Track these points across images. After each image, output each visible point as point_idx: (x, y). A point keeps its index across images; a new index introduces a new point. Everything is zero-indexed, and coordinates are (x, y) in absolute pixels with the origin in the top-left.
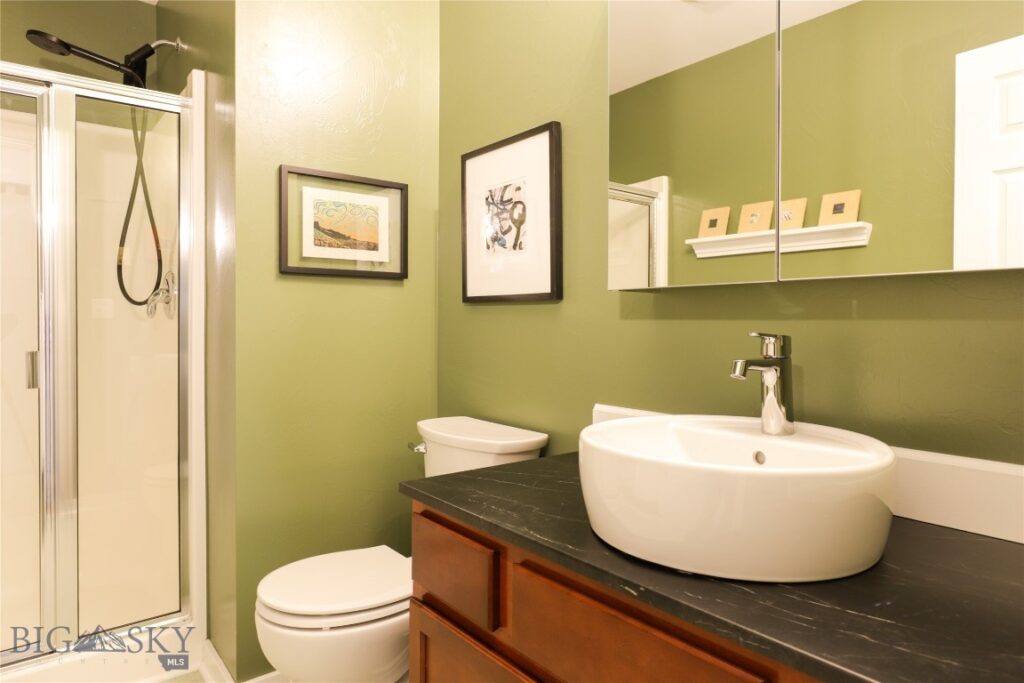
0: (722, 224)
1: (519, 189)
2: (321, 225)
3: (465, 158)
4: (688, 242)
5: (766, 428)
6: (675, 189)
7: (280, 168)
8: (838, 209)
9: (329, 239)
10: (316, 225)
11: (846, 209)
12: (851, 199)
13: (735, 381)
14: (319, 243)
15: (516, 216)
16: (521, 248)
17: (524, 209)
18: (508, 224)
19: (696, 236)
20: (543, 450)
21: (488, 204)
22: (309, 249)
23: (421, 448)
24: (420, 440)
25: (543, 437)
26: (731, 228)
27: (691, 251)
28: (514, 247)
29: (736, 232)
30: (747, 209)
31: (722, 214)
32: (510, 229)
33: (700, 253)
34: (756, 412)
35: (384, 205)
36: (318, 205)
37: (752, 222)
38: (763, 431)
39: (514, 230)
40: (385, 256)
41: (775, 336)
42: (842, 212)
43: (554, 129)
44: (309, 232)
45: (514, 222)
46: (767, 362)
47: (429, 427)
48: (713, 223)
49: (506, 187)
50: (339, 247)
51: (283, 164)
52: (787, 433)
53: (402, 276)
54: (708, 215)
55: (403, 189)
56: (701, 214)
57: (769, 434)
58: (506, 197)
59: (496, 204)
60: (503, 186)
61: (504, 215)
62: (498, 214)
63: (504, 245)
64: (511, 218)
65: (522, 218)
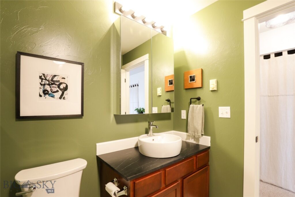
1: (63, 78)
15: (62, 87)
16: (64, 98)
17: (67, 86)
28: (60, 98)
32: (54, 90)
39: (60, 92)
45: (61, 89)
58: (55, 79)
59: (48, 81)
60: (53, 74)
61: (54, 86)
62: (49, 85)
63: (53, 97)
64: (59, 87)
65: (66, 89)
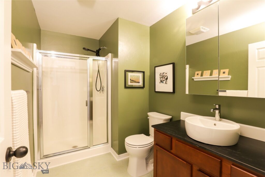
0: (200, 74)
1: (166, 73)
2: (131, 79)
3: (155, 67)
4: (193, 78)
5: (216, 119)
6: (190, 67)
7: (125, 70)
8: (224, 73)
9: (132, 82)
10: (130, 79)
11: (226, 73)
12: (227, 71)
13: (212, 112)
14: (131, 82)
15: (166, 78)
16: (167, 84)
17: (167, 77)
18: (164, 79)
19: (194, 77)
20: (171, 120)
21: (160, 75)
22: (129, 83)
23: (149, 118)
24: (148, 116)
25: (171, 117)
26: (202, 75)
27: (193, 79)
28: (165, 83)
29: (202, 76)
30: (205, 72)
31: (200, 73)
32: (164, 80)
33: (195, 80)
34: (214, 116)
35: (141, 75)
36: (131, 76)
37: (206, 74)
38: (215, 120)
39: (165, 80)
40: (141, 84)
41: (218, 105)
42: (225, 73)
43: (174, 64)
44: (129, 81)
45: (166, 79)
46: (216, 109)
47: (149, 114)
48: (198, 74)
49: (164, 73)
50: (134, 83)
51: (126, 69)
52: (220, 120)
53: (143, 87)
54: (196, 73)
55: (144, 72)
56: (195, 73)
57: (217, 121)
58: (164, 75)
59: (162, 76)
60: (163, 73)
61: (163, 78)
62: (162, 78)
63: (163, 83)
64: (165, 78)
65: (167, 79)
